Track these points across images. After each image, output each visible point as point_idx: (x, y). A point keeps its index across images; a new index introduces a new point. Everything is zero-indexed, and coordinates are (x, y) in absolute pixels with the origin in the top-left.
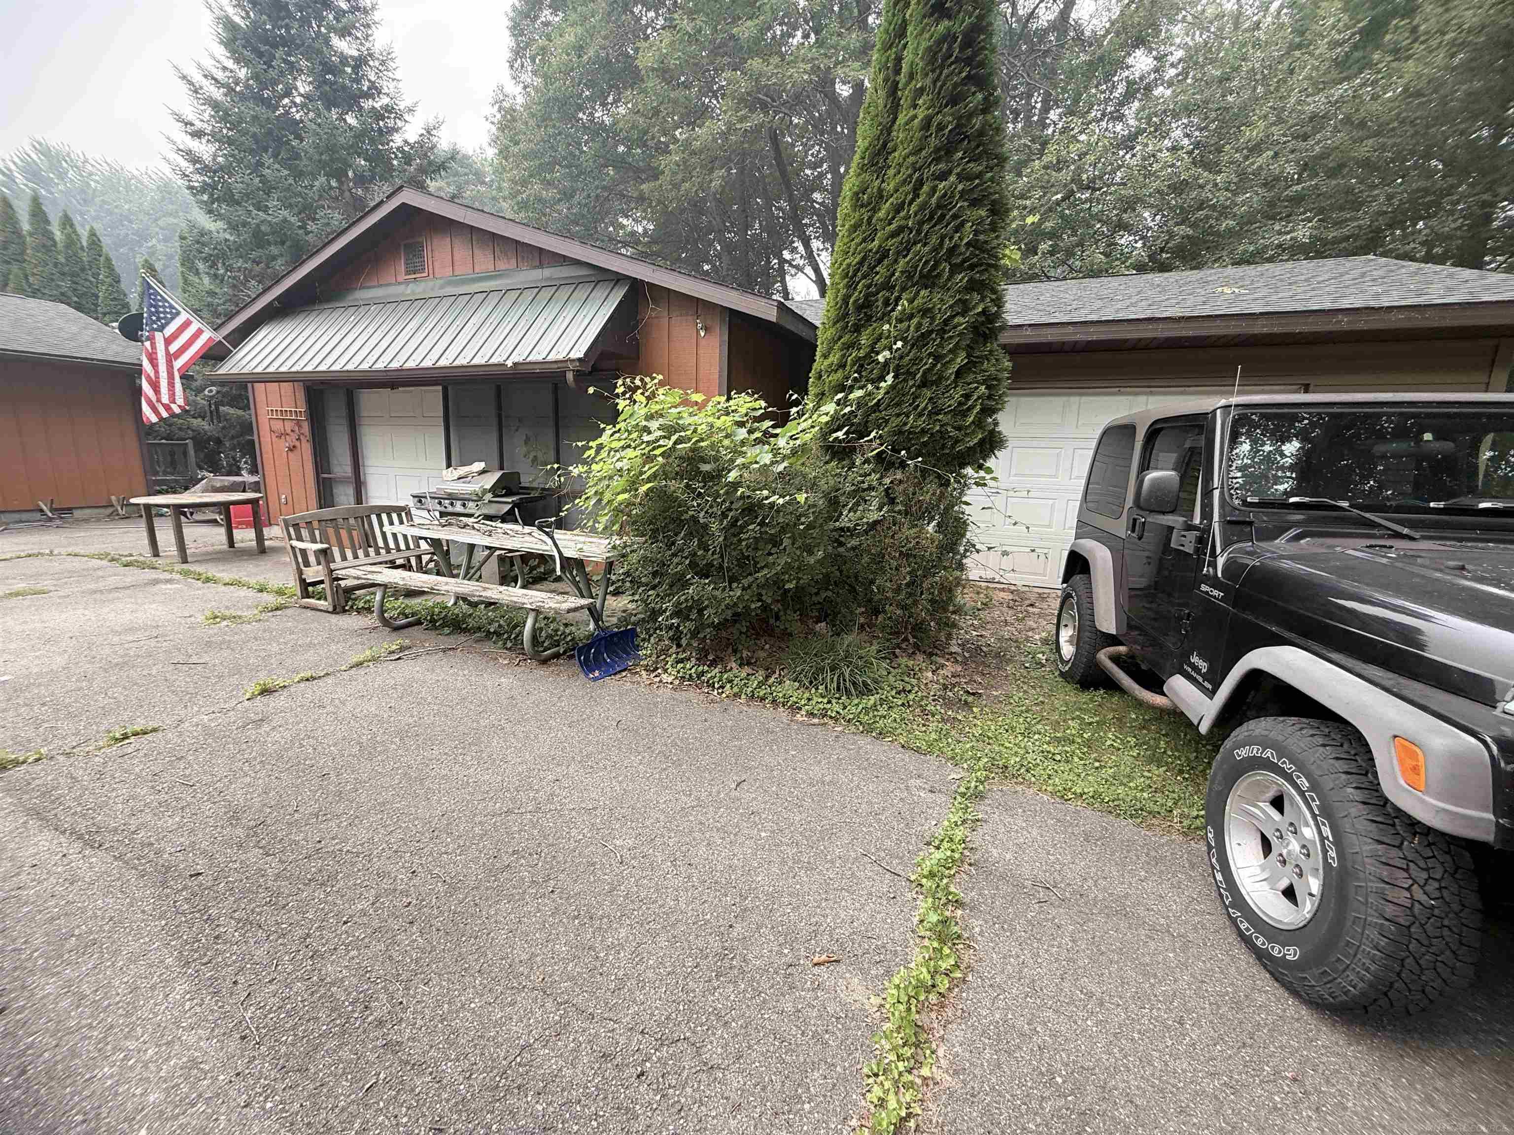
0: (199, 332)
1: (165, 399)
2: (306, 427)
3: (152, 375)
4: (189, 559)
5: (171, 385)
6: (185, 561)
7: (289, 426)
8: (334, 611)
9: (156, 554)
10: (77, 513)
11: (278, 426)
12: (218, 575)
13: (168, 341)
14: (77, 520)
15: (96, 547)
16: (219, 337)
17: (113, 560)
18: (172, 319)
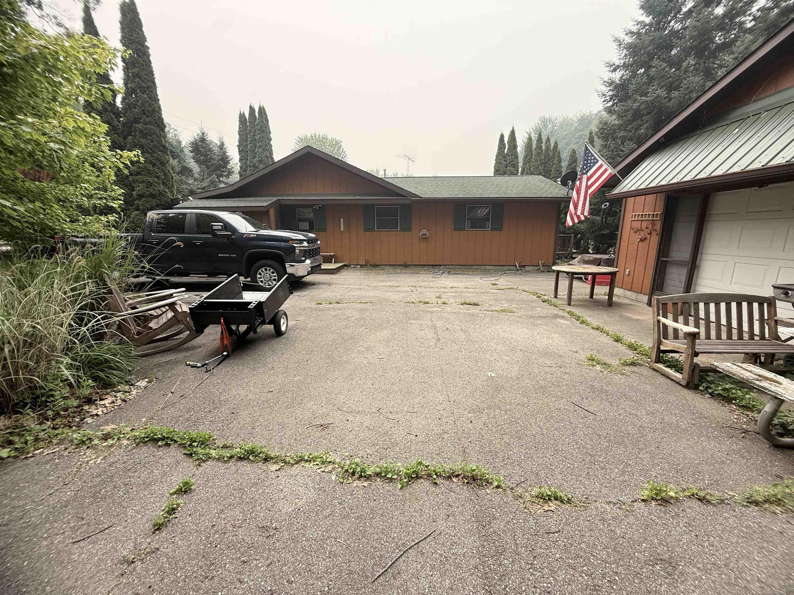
0: (606, 170)
1: (579, 213)
2: (658, 226)
3: (576, 200)
4: (572, 303)
5: (584, 204)
6: (569, 304)
7: (644, 225)
8: (688, 386)
9: (556, 297)
10: (527, 268)
11: (637, 225)
12: (589, 319)
13: (588, 179)
14: (527, 271)
15: (532, 288)
16: (615, 171)
17: (538, 297)
18: (593, 166)
